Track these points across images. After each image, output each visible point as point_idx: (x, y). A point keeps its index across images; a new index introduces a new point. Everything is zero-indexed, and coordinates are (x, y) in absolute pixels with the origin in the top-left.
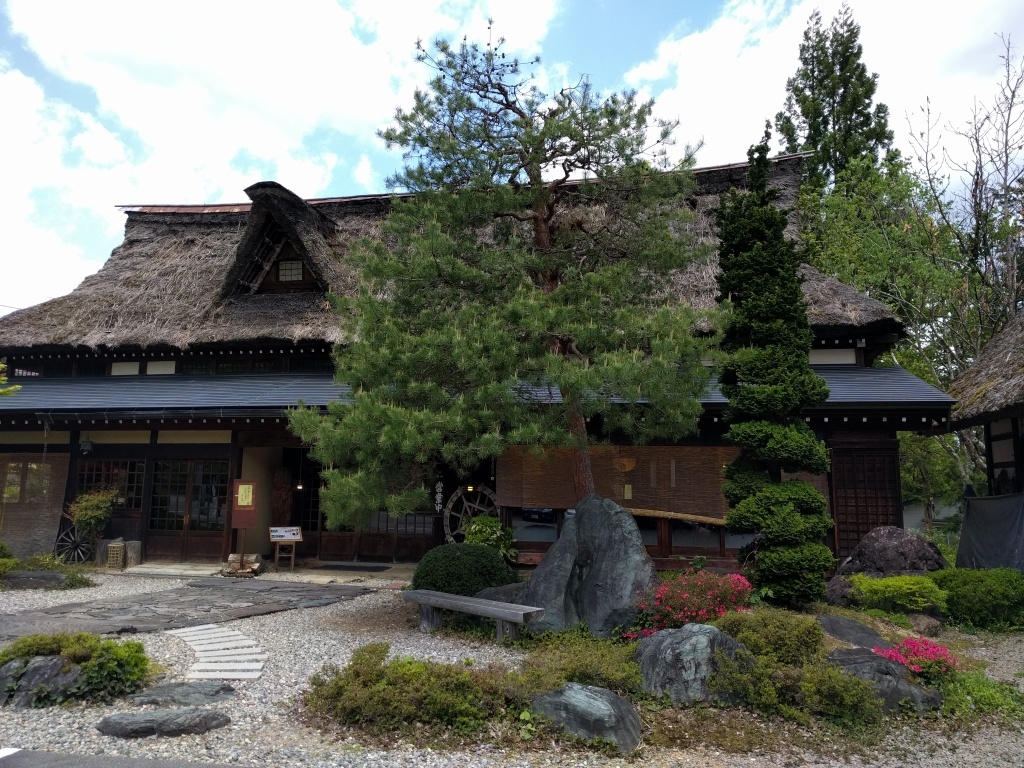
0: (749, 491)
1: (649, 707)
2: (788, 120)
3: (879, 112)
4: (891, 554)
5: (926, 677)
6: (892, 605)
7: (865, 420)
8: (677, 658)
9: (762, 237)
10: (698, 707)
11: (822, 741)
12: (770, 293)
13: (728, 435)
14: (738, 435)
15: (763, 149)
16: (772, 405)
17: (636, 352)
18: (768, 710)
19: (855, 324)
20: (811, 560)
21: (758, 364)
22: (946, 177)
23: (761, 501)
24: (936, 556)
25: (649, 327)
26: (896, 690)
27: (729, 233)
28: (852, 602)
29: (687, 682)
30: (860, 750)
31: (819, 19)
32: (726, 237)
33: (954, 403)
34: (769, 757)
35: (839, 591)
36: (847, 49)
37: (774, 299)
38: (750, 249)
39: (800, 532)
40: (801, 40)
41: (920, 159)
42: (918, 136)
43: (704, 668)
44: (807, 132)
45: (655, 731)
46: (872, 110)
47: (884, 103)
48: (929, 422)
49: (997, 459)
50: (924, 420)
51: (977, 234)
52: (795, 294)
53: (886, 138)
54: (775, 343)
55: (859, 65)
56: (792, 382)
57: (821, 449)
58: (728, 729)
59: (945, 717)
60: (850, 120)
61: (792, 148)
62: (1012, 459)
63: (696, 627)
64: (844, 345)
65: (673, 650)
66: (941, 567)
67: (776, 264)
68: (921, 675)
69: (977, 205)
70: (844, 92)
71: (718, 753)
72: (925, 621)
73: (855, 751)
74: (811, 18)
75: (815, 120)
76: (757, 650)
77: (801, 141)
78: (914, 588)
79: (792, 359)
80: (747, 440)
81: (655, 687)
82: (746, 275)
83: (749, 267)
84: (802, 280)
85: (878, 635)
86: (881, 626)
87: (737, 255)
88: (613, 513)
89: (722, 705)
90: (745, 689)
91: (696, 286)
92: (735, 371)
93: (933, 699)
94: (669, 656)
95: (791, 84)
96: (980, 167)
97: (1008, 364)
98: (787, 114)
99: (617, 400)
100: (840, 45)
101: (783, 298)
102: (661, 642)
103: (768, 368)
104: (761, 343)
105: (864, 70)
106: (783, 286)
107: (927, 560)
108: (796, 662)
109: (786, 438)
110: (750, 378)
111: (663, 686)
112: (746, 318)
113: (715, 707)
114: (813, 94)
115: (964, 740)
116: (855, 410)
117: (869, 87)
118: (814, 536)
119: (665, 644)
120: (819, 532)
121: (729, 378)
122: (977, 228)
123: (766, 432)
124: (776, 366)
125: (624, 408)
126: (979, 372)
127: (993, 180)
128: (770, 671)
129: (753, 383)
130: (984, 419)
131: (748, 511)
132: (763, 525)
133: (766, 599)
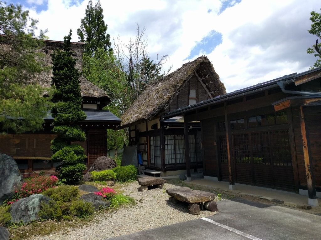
0: (60, 148)
1: (13, 228)
2: (81, 32)
3: (108, 36)
4: (103, 164)
5: (107, 198)
6: (102, 179)
7: (98, 125)
8: (27, 207)
9: (67, 67)
10: (34, 223)
11: (75, 224)
12: (69, 84)
13: (53, 130)
14: (57, 130)
15: (69, 38)
16: (68, 120)
17: (17, 100)
18: (59, 219)
19: (97, 97)
20: (79, 169)
21: (64, 107)
22: (123, 58)
23: (63, 151)
24: (115, 164)
25: (24, 91)
26: (99, 204)
27: (56, 63)
28: (91, 180)
29: (30, 215)
30: (86, 224)
31: (92, 3)
32: (55, 65)
33: (122, 121)
34: (57, 233)
35: (88, 177)
36: (99, 15)
37: (70, 87)
38: (63, 70)
39: (76, 160)
40: (86, 8)
41: (117, 52)
42: (116, 45)
43: (37, 209)
44: (87, 37)
45: (15, 235)
46: (106, 35)
47: (109, 34)
48: (115, 126)
49: (132, 136)
50: (114, 126)
51: (130, 75)
52: (77, 86)
53: (109, 44)
54: (70, 101)
55: (102, 21)
56: (75, 113)
57: (83, 134)
58: (44, 228)
59: (111, 208)
60: (100, 36)
61: (82, 41)
62: (135, 136)
63: (35, 195)
64: (93, 103)
65: (25, 205)
66: (116, 166)
67: (71, 76)
68: (106, 198)
69: (130, 68)
70: (98, 27)
71: (39, 237)
72: (110, 182)
73: (85, 224)
74: (89, 2)
75: (89, 34)
76: (57, 199)
77: (85, 39)
78: (108, 173)
79: (75, 106)
80: (59, 131)
81: (17, 220)
82: (61, 78)
83: (63, 75)
84: (80, 82)
85: (97, 188)
86: (99, 185)
87: (58, 71)
88: (6, 159)
89: (43, 220)
90: (51, 213)
91: (46, 80)
92: (56, 109)
93: (108, 204)
94: (23, 207)
95: (82, 21)
96: (131, 57)
97: (135, 111)
98: (81, 30)
99: (10, 118)
100: (98, 13)
101: (73, 86)
102: (20, 203)
103: (67, 109)
104: (66, 100)
105: (104, 23)
106: (73, 83)
107: (112, 165)
108: (70, 201)
109: (72, 131)
110: (61, 111)
111: (20, 219)
112: (60, 92)
113: (40, 222)
114: (89, 26)
115: (115, 214)
116: (95, 123)
117: (105, 29)
118: (80, 161)
119: (22, 204)
120: (82, 160)
121: (54, 111)
122: (130, 74)
123: (66, 129)
124: (70, 108)
125: (12, 120)
126: (128, 113)
127: (134, 62)
128: (60, 205)
129: (63, 113)
130: (128, 125)
131: (59, 155)
132: (64, 159)
133: (64, 182)
